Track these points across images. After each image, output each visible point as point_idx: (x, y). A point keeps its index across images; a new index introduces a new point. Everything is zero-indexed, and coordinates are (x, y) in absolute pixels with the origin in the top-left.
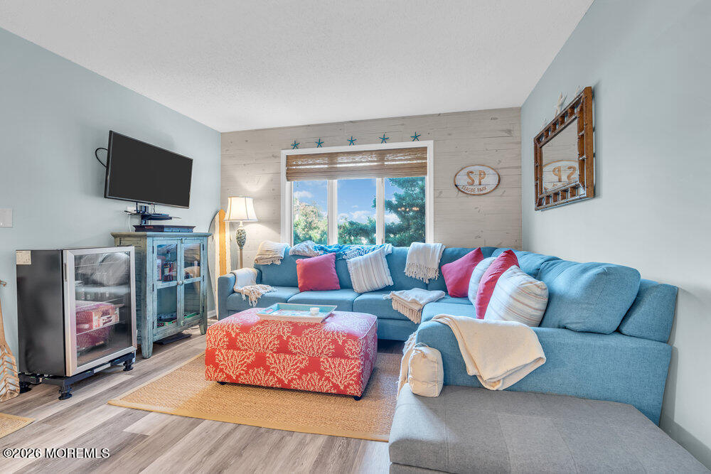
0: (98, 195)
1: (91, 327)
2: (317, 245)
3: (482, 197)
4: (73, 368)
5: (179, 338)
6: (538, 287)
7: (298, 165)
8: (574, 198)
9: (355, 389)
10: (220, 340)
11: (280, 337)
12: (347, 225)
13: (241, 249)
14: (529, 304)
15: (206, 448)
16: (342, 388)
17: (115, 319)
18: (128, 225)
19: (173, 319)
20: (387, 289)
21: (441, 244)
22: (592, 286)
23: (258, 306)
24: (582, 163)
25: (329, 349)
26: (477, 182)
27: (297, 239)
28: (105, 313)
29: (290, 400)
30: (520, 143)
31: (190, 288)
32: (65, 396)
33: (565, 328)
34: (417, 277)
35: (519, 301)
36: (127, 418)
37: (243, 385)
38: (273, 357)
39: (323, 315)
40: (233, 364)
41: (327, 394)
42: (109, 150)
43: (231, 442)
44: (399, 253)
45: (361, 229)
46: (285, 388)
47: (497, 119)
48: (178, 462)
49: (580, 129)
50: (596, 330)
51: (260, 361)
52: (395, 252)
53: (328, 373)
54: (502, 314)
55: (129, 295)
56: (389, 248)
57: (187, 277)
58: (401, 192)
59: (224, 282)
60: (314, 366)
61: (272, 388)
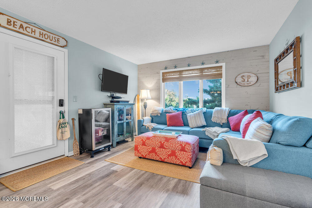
0: (100, 90)
1: (99, 135)
2: (174, 108)
3: (249, 87)
4: (94, 148)
5: (124, 142)
6: (267, 126)
7: (167, 76)
8: (291, 87)
9: (189, 164)
10: (140, 142)
11: (160, 142)
12: (187, 100)
13: (145, 110)
14: (263, 133)
15: (136, 177)
16: (184, 163)
17: (105, 133)
18: (108, 100)
19: (122, 134)
20: (203, 127)
21: (228, 108)
22: (292, 126)
23: (152, 131)
24: (295, 71)
25: (179, 148)
26: (246, 80)
27: (166, 106)
28: (103, 131)
29: (164, 166)
30: (269, 61)
31: (128, 124)
32: (92, 157)
33: (279, 143)
34: (217, 122)
35: (258, 132)
36: (111, 165)
37: (147, 159)
38: (158, 149)
39: (177, 135)
40: (144, 151)
41: (178, 165)
42: (103, 75)
43: (145, 176)
44: (209, 112)
45: (193, 102)
46: (163, 162)
47: (256, 51)
48: (128, 180)
49: (294, 56)
50: (293, 145)
51: (153, 150)
52: (207, 112)
53: (179, 157)
54: (251, 137)
55: (109, 125)
56: (205, 109)
57: (127, 119)
58: (212, 85)
59: (139, 122)
60: (173, 154)
61: (157, 161)
